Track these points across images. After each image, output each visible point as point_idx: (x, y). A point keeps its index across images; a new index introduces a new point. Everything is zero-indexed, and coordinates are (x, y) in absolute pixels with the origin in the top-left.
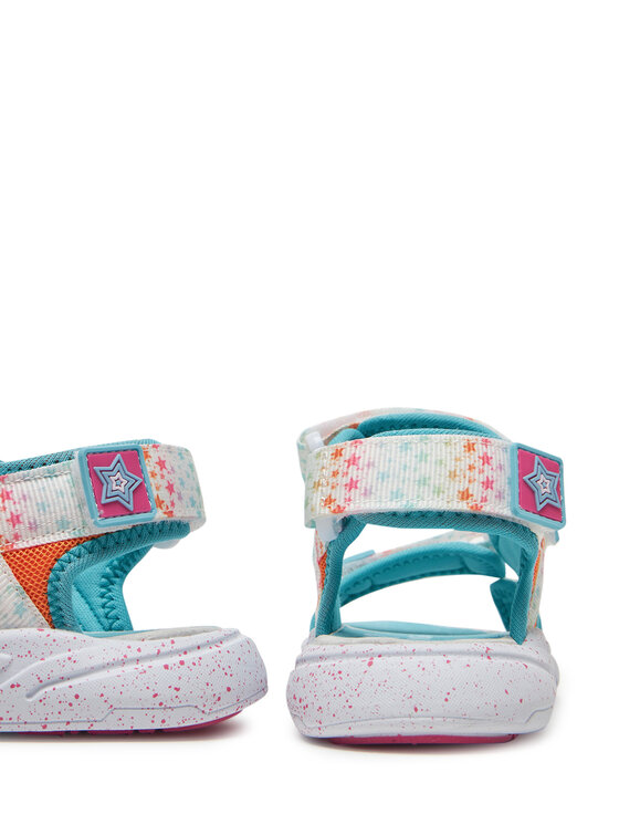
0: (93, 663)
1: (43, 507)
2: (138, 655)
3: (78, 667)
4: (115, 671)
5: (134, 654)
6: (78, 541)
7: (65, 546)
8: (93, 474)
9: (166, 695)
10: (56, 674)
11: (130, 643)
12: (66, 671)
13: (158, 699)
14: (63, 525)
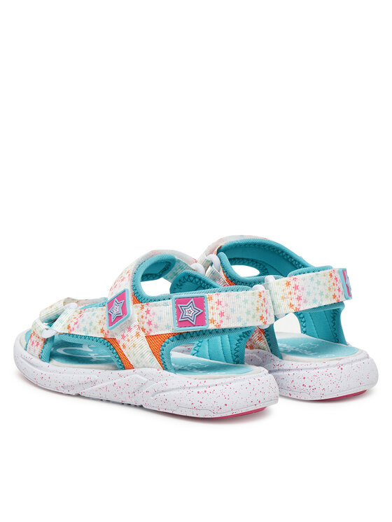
0: (174, 387)
1: (160, 319)
2: (190, 386)
3: (168, 388)
4: (181, 391)
5: (189, 385)
6: (174, 335)
7: (168, 336)
8: (177, 307)
9: (197, 404)
10: (161, 389)
11: (188, 380)
12: (164, 389)
13: (193, 406)
14: (168, 327)
